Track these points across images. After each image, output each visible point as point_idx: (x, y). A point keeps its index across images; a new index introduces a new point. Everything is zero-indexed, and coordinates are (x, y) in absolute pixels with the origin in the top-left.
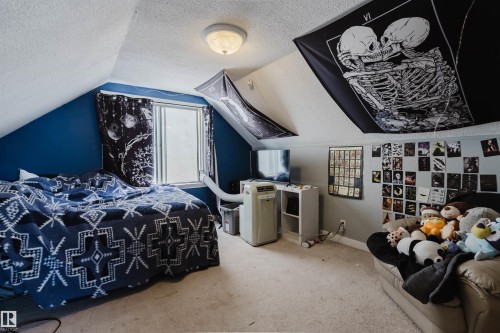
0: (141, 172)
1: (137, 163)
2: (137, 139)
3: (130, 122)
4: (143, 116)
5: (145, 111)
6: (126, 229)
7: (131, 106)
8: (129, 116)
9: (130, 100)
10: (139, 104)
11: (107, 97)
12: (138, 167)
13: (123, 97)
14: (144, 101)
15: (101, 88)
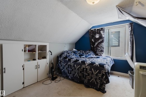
0: (100, 51)
1: (99, 48)
2: (99, 41)
3: (97, 36)
4: (101, 34)
5: (102, 32)
6: (93, 69)
7: (98, 31)
8: (97, 34)
9: (98, 29)
10: (100, 30)
11: (92, 30)
12: (99, 49)
13: (95, 29)
14: (101, 29)
15: (91, 28)
